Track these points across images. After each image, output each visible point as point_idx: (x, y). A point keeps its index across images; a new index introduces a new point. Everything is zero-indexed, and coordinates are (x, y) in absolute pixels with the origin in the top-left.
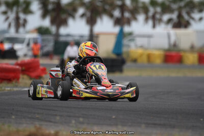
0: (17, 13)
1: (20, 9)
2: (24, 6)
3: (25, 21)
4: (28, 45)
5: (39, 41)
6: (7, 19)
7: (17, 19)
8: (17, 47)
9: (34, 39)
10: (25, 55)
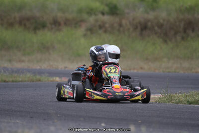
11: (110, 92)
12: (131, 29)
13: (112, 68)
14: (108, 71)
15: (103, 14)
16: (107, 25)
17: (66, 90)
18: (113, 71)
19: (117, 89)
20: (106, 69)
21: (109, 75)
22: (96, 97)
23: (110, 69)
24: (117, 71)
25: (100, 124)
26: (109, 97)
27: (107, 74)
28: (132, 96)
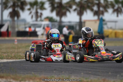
0: (37, 9)
1: (38, 7)
2: (41, 5)
3: (41, 14)
4: (44, 28)
5: (50, 26)
6: (31, 13)
7: (37, 13)
8: (37, 29)
9: (47, 24)
10: (42, 34)
11: (100, 56)
13: (99, 41)
14: (96, 43)
17: (70, 56)
18: (100, 43)
19: (104, 54)
20: (95, 42)
21: (97, 46)
22: (91, 60)
23: (97, 42)
24: (102, 43)
26: (99, 60)
27: (96, 45)
28: (114, 58)
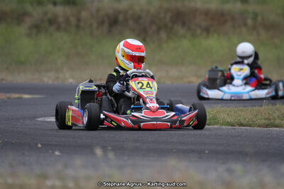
12: (95, 25)
15: (55, 4)
16: (61, 20)
25: (53, 153)
